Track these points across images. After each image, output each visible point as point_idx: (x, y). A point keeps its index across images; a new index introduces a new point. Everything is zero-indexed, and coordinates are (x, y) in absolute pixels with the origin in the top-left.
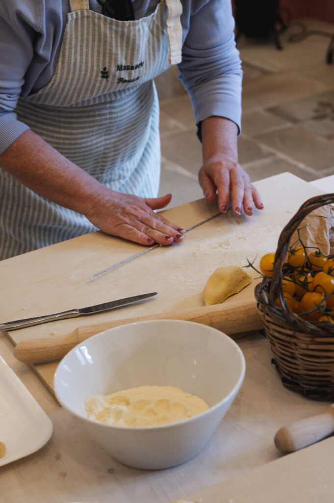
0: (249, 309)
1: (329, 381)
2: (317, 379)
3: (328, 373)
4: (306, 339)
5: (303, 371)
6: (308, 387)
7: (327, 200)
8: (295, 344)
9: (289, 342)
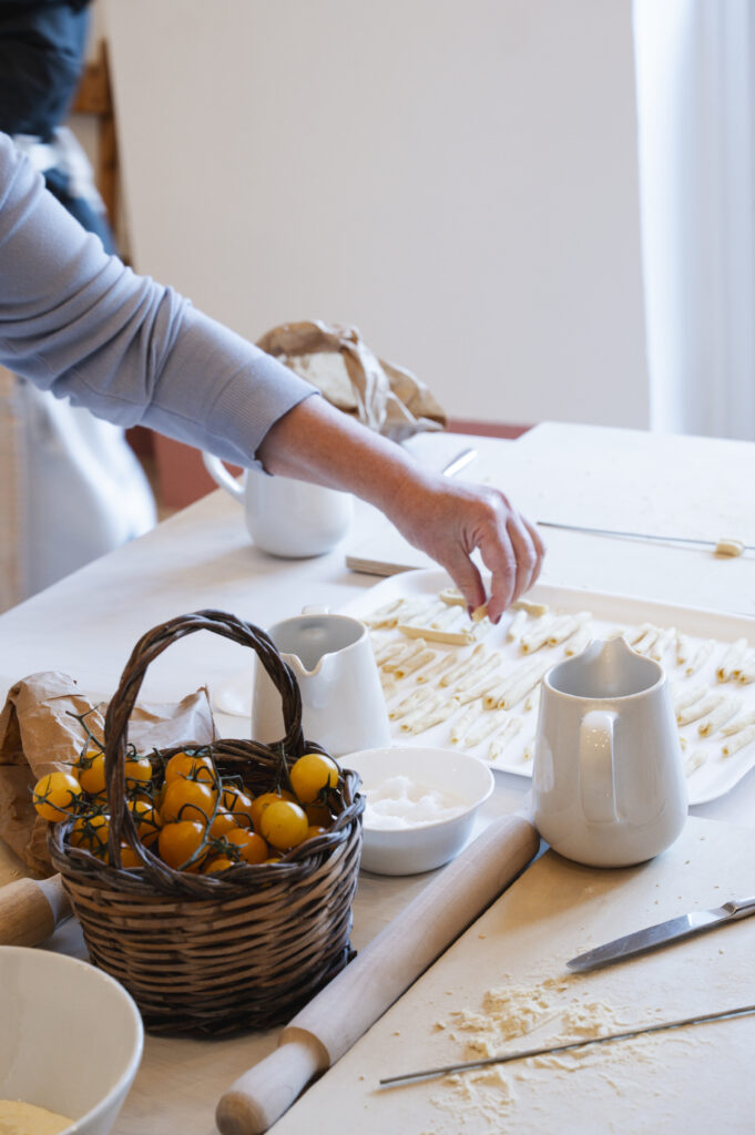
0: (12, 907)
1: (256, 988)
2: (231, 990)
3: (254, 971)
4: (205, 912)
5: (202, 983)
6: (213, 1014)
7: (177, 630)
8: (181, 930)
9: (163, 931)
